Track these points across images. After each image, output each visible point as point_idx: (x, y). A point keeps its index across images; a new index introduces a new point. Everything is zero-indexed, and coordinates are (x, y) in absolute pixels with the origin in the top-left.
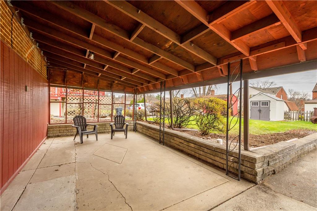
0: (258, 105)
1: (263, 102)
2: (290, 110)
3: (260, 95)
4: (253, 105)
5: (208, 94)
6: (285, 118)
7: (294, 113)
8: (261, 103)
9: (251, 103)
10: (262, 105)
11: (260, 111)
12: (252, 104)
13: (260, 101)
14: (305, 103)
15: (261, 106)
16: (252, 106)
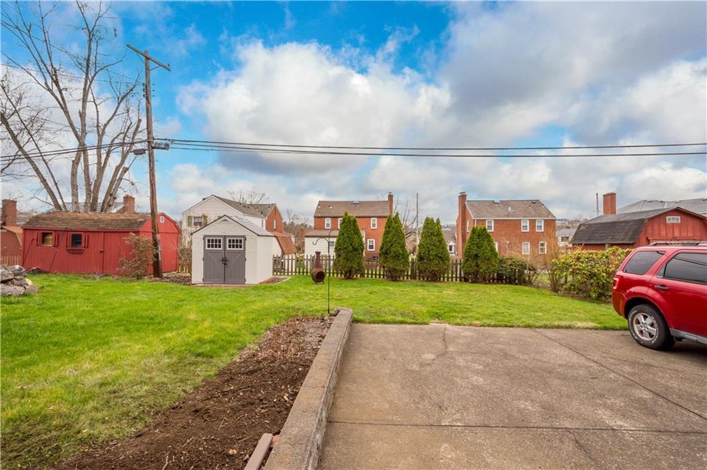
0: (220, 247)
1: (232, 239)
2: (283, 253)
3: (225, 220)
4: (209, 246)
5: (106, 206)
6: (274, 271)
7: (288, 259)
8: (228, 241)
9: (205, 241)
10: (230, 246)
11: (225, 261)
12: (207, 243)
13: (225, 237)
14: (306, 237)
15: (228, 249)
16: (207, 248)
